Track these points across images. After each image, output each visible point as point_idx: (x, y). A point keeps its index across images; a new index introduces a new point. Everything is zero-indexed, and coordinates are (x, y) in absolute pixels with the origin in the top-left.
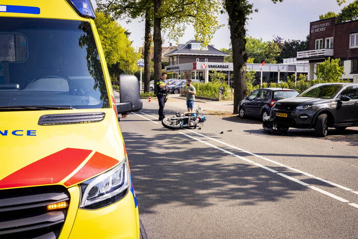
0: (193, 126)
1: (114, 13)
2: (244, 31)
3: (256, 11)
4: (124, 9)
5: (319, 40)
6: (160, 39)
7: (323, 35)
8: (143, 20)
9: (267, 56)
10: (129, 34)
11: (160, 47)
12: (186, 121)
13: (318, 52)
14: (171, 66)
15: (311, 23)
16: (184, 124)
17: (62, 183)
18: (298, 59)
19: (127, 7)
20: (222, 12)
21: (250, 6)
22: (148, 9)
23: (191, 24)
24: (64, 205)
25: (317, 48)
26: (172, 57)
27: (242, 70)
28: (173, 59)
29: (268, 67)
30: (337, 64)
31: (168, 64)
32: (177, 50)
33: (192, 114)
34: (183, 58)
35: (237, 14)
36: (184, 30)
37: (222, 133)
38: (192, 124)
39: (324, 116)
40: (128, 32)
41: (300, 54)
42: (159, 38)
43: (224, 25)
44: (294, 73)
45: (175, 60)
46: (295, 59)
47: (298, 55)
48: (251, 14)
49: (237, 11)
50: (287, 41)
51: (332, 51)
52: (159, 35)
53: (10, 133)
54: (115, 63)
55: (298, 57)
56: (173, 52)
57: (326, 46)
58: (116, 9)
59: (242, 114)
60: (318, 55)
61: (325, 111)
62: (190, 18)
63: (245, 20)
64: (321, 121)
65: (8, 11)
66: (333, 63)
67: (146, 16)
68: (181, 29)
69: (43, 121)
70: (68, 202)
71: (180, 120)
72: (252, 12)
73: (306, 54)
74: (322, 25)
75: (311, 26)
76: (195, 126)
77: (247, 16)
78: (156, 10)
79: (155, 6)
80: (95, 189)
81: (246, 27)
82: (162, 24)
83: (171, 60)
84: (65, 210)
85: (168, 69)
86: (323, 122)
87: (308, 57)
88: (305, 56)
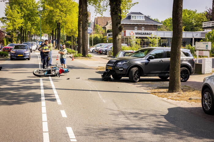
11: (87, 19)
27: (118, 38)
33: (55, 67)
37: (69, 79)
38: (53, 73)
41: (205, 24)
42: (86, 12)
43: (138, 3)
47: (203, 25)
71: (47, 71)
73: (211, 24)
88: (208, 26)
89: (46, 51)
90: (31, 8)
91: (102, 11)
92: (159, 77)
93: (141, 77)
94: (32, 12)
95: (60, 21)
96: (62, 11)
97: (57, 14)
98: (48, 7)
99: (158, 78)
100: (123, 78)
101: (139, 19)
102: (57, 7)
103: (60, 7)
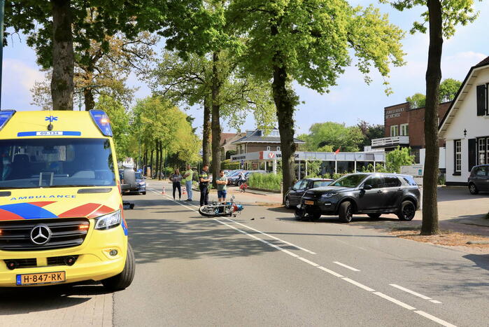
0: (228, 214)
1: (171, 100)
2: (292, 123)
3: (303, 102)
4: (182, 95)
5: (394, 126)
6: (219, 128)
7: (398, 122)
8: (201, 108)
9: (349, 144)
10: (193, 119)
11: (219, 135)
12: (221, 209)
13: (393, 139)
14: (239, 155)
15: (385, 108)
16: (219, 212)
17: (86, 217)
18: (373, 148)
19: (185, 93)
20: (270, 103)
21: (297, 98)
22: (207, 96)
23: (253, 111)
24: (87, 227)
25: (393, 136)
26: (240, 144)
27: (290, 161)
28: (241, 147)
29: (343, 156)
30: (406, 153)
31: (236, 153)
32: (245, 137)
33: (228, 203)
34: (252, 146)
35: (283, 105)
36: (244, 117)
37: (253, 219)
38: (227, 212)
39: (347, 204)
40: (192, 117)
41: (375, 142)
42: (218, 126)
44: (372, 163)
45: (243, 148)
46: (370, 147)
47: (372, 142)
48: (298, 105)
49: (284, 103)
50: (372, 126)
51: (407, 138)
52: (218, 123)
53: (64, 197)
54: (176, 153)
55: (373, 145)
56: (241, 139)
57: (401, 134)
58: (173, 95)
59: (288, 205)
60: (393, 143)
61: (348, 199)
62: (250, 105)
63: (292, 111)
64: (344, 208)
65: (64, 134)
66: (402, 152)
67: (205, 103)
68: (242, 116)
69: (80, 192)
70: (89, 225)
71: (216, 208)
72: (298, 103)
73: (382, 142)
74: (397, 111)
75: (385, 111)
76: (230, 214)
77: (295, 107)
78: (214, 97)
79: (213, 93)
80: (102, 221)
81: (294, 117)
82: (220, 112)
83: (239, 148)
84: (87, 229)
85: (234, 159)
86: (346, 209)
87: (384, 144)
88: (380, 144)
89: (205, 180)
90: (121, 121)
91: (238, 124)
92: (368, 215)
93: (353, 215)
94: (122, 127)
95: (162, 139)
96: (165, 125)
97: (159, 129)
98: (146, 119)
99: (366, 216)
100: (322, 216)
101: (272, 136)
102: (157, 119)
103: (162, 118)
